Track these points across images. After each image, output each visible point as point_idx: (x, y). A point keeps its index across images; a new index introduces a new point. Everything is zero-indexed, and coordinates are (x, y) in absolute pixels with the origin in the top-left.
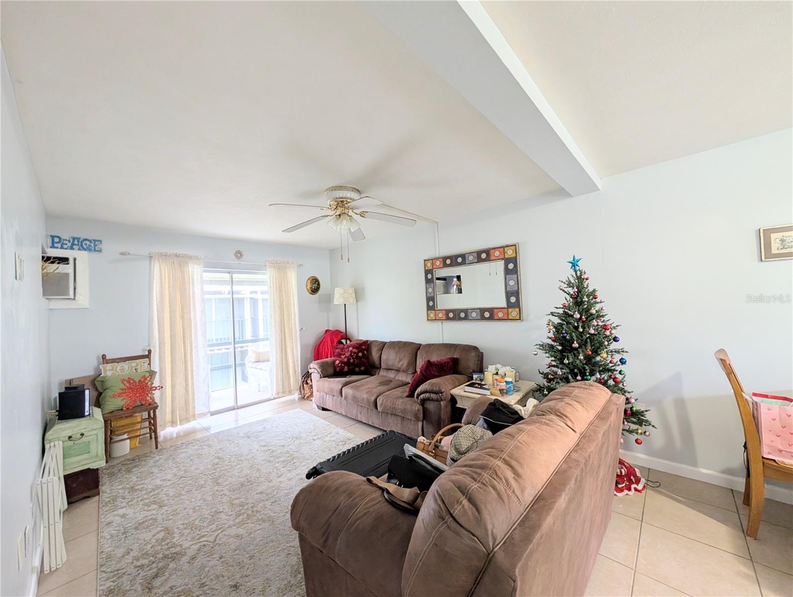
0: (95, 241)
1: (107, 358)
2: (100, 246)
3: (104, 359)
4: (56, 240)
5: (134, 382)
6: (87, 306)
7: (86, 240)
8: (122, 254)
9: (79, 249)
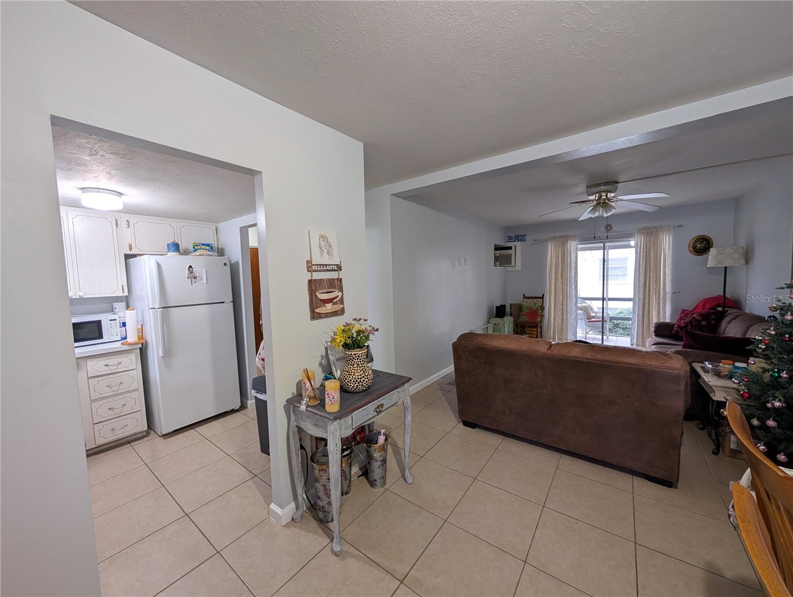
0: (523, 235)
1: (525, 296)
2: (526, 238)
4: (510, 238)
5: (532, 310)
6: (520, 270)
7: (520, 236)
8: (534, 240)
9: (517, 241)
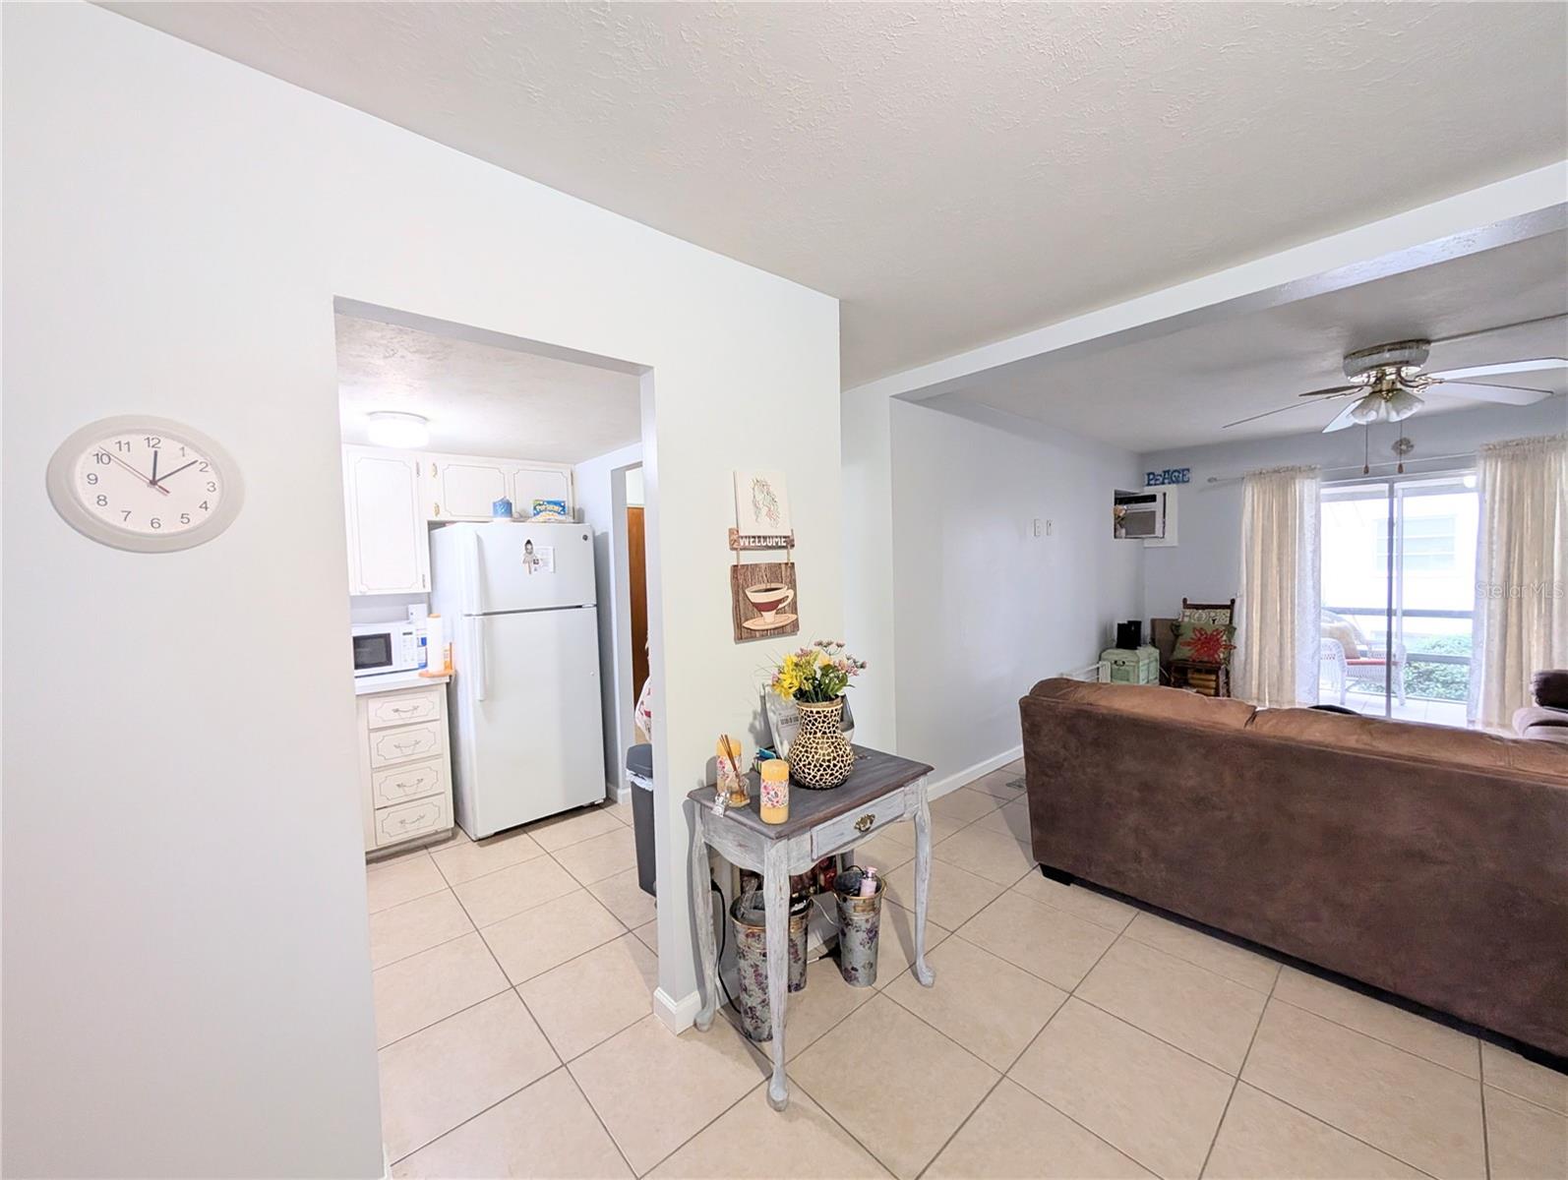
0: (1183, 470)
1: (1188, 603)
2: (1190, 475)
3: (1186, 605)
4: (1152, 477)
5: (1206, 634)
6: (1176, 544)
7: (1175, 471)
8: (1210, 480)
9: (1169, 483)
